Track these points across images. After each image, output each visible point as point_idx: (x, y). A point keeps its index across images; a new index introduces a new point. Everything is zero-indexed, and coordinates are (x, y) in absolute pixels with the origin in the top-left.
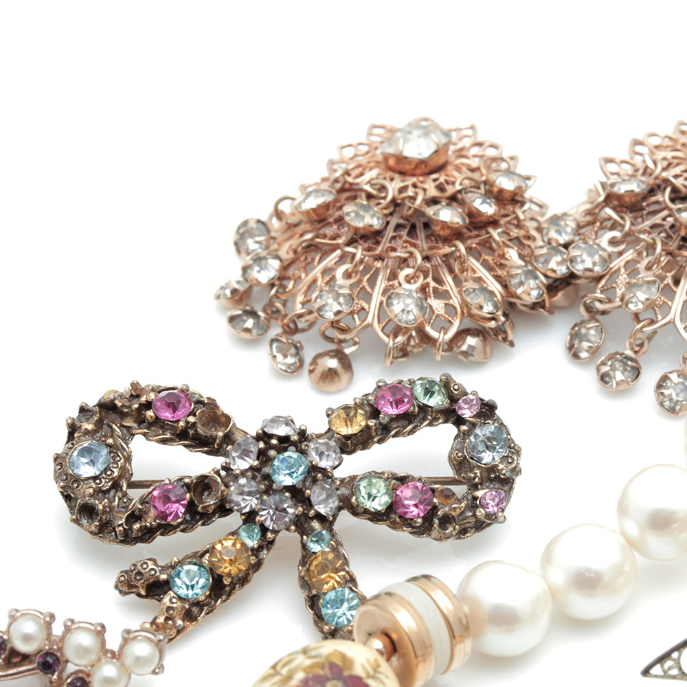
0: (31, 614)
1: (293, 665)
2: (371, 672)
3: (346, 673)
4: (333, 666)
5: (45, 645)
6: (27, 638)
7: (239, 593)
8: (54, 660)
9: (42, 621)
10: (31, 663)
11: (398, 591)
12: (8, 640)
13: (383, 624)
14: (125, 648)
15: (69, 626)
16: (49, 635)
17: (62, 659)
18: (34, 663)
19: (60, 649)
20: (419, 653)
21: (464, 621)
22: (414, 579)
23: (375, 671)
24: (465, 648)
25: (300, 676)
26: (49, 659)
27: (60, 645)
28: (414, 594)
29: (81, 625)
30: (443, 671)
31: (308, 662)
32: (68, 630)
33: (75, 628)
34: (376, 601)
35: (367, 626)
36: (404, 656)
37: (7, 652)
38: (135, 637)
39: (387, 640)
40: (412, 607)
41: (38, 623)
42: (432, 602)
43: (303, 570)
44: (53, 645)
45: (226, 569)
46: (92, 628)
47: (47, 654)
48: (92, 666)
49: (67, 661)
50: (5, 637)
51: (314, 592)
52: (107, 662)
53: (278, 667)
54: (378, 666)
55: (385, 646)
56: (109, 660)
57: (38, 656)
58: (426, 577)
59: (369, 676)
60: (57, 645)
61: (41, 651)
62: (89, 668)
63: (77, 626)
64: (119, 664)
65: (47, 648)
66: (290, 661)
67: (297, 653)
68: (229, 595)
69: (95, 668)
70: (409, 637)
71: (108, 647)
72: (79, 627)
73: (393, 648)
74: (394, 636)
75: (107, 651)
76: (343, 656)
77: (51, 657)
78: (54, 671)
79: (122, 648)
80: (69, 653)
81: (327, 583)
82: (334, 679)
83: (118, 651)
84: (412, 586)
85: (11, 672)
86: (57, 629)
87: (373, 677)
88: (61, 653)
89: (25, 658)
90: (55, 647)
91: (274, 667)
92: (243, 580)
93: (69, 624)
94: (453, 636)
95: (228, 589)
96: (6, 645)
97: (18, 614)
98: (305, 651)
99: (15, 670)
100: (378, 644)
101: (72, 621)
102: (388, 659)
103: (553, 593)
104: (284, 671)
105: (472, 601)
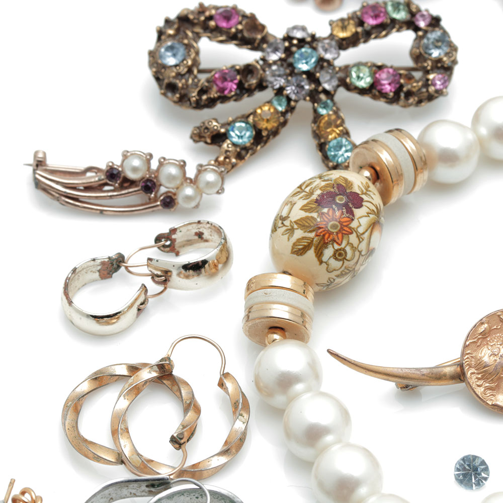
0: (137, 154)
1: (313, 186)
2: (365, 191)
3: (348, 191)
4: (339, 186)
5: (147, 174)
6: (135, 170)
7: (272, 141)
8: (152, 184)
9: (145, 159)
10: (137, 186)
11: (380, 139)
12: (122, 171)
13: (370, 160)
14: (199, 176)
15: (162, 162)
16: (149, 167)
17: (157, 184)
18: (139, 186)
19: (156, 177)
20: (394, 179)
21: (423, 159)
22: (390, 131)
23: (367, 190)
24: (423, 177)
25: (319, 192)
26: (149, 184)
27: (156, 174)
28: (390, 140)
29: (171, 161)
30: (409, 192)
31: (323, 184)
32: (161, 164)
33: (167, 163)
34: (365, 145)
35: (359, 162)
36: (384, 182)
37: (121, 179)
38: (206, 170)
39: (373, 171)
40: (390, 149)
41: (142, 160)
42: (403, 146)
43: (315, 127)
44: (152, 174)
45: (263, 125)
46: (177, 163)
47: (148, 180)
48: (177, 188)
49: (161, 185)
50: (120, 169)
51: (322, 141)
52: (187, 186)
53: (303, 188)
54: (369, 187)
55: (371, 175)
56: (188, 184)
57: (142, 182)
58: (397, 130)
59: (363, 193)
60: (154, 174)
61: (143, 178)
62: (175, 190)
63: (167, 162)
64: (195, 187)
65: (148, 176)
66: (311, 183)
67: (315, 178)
68: (266, 142)
69: (179, 189)
70: (388, 168)
71: (188, 175)
72: (169, 163)
73: (377, 176)
74: (378, 168)
75: (186, 179)
76: (346, 180)
77: (150, 182)
78: (152, 191)
79: (197, 176)
80: (163, 179)
81: (331, 134)
82: (340, 194)
83: (195, 179)
84: (388, 135)
85: (123, 192)
86: (154, 165)
87: (366, 194)
88: (157, 180)
89: (132, 183)
90: (153, 176)
91: (300, 187)
92: (275, 133)
93: (162, 160)
94: (416, 169)
95: (265, 139)
96: (120, 175)
97: (129, 154)
98: (320, 177)
99: (126, 191)
100: (367, 173)
101: (164, 159)
102: (374, 183)
103: (481, 142)
104: (307, 190)
105: (428, 147)
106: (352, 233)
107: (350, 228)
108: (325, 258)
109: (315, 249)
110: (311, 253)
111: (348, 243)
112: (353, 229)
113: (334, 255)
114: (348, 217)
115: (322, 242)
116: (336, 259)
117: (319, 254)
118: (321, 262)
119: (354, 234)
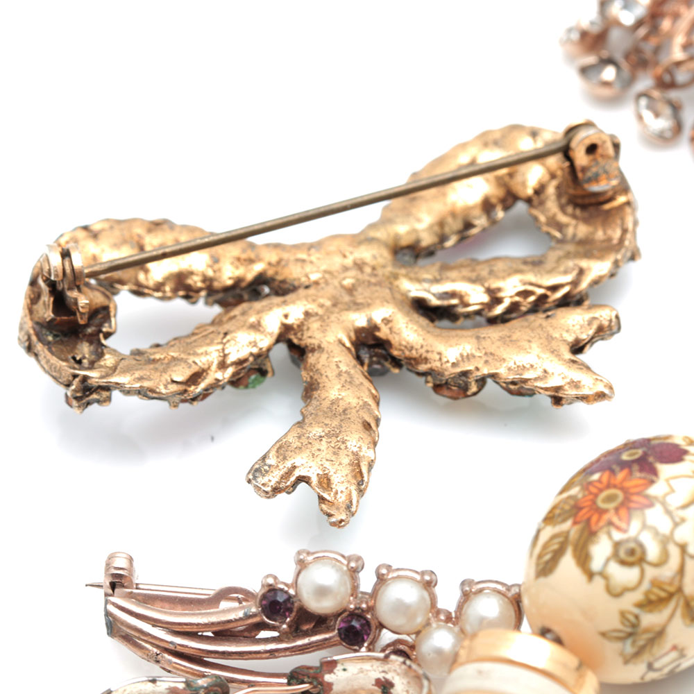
0: (328, 558)
5: (350, 603)
6: (322, 591)
8: (362, 626)
9: (345, 568)
10: (328, 630)
12: (296, 595)
14: (466, 606)
15: (383, 575)
16: (355, 588)
17: (373, 624)
18: (333, 630)
19: (371, 609)
26: (355, 624)
27: (371, 603)
29: (401, 573)
32: (381, 580)
33: (393, 578)
37: (293, 614)
38: (480, 591)
41: (340, 570)
44: (362, 602)
46: (418, 577)
47: (357, 614)
48: (418, 633)
49: (381, 626)
50: (292, 592)
52: (439, 627)
56: (442, 623)
57: (339, 619)
60: (367, 603)
61: (345, 611)
62: (413, 636)
63: (395, 574)
64: (457, 629)
65: (352, 606)
69: (421, 635)
71: (440, 605)
72: (399, 577)
75: (438, 612)
77: (358, 620)
78: (363, 641)
79: (460, 607)
80: (384, 610)
83: (456, 612)
85: (300, 642)
86: (367, 582)
88: (372, 615)
89: (321, 622)
90: (364, 606)
93: (384, 571)
96: (293, 603)
97: (310, 558)
99: (306, 641)
101: (389, 567)
106: (651, 505)
107: (647, 497)
108: (596, 565)
109: (575, 551)
110: (568, 562)
111: (644, 526)
112: (656, 498)
113: (615, 555)
114: (644, 478)
115: (586, 534)
116: (623, 563)
117: (583, 559)
118: (590, 575)
119: (658, 508)
